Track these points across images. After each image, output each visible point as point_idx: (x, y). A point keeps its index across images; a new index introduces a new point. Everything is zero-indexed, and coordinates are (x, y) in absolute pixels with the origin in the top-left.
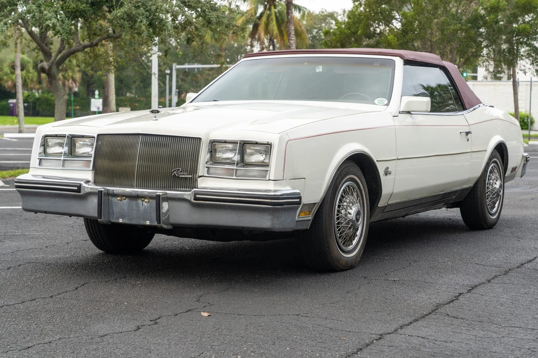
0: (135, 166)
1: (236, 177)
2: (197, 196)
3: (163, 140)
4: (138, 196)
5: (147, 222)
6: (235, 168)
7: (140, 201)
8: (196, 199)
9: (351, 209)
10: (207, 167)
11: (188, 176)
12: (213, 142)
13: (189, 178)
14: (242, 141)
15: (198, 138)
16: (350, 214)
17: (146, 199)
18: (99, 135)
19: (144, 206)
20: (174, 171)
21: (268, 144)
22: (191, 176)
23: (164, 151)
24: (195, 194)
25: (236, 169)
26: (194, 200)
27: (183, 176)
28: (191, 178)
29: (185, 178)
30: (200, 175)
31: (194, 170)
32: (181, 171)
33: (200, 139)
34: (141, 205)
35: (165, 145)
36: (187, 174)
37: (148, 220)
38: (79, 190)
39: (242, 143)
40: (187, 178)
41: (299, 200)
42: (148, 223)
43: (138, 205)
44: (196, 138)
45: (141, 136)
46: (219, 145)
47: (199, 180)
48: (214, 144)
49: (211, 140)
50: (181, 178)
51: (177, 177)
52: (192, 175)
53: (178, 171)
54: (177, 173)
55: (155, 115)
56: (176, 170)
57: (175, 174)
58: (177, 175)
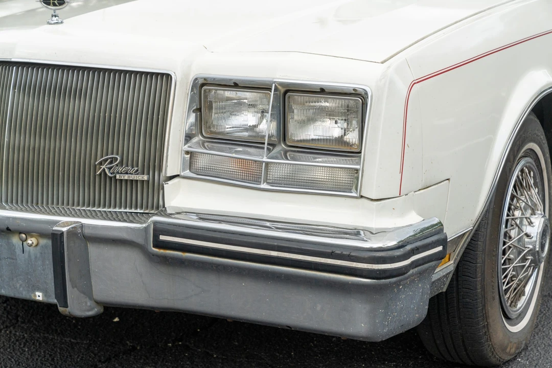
1: (268, 183)
2: (162, 238)
3: (72, 80)
4: (8, 229)
5: (38, 294)
6: (265, 159)
7: (15, 240)
8: (159, 244)
9: (530, 223)
10: (187, 153)
11: (139, 177)
12: (203, 85)
13: (143, 181)
14: (282, 84)
15: (162, 75)
16: (528, 235)
17: (32, 237)
19: (26, 254)
20: (101, 164)
21: (355, 93)
22: (145, 178)
23: (75, 109)
24: (159, 230)
25: (267, 164)
26: (155, 246)
27: (126, 177)
28: (148, 181)
29: (132, 181)
30: (169, 174)
31: (155, 162)
32: (121, 163)
33: (168, 76)
34: (18, 251)
35: (78, 93)
36: (136, 172)
37: (39, 290)
39: (282, 90)
40: (137, 181)
41: (440, 248)
42: (39, 296)
43: (11, 248)
44: (157, 74)
45: (15, 68)
46: (218, 92)
47: (169, 187)
48: (205, 91)
49: (196, 79)
50: (121, 180)
51: (111, 178)
52: (149, 174)
53: (111, 163)
54: (110, 169)
55: (55, 11)
56: (106, 160)
57: (104, 170)
58: (109, 175)
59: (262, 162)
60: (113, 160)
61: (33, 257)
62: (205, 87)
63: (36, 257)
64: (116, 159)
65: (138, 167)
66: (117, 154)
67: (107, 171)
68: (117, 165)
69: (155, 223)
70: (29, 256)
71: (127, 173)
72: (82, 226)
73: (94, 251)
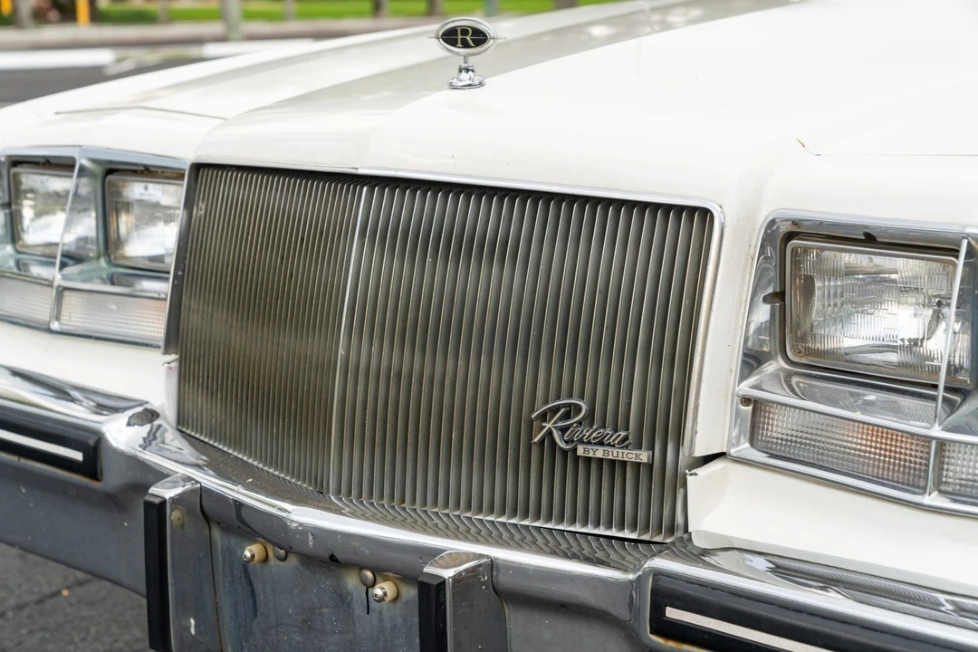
0: (327, 368)
1: (943, 493)
2: (672, 613)
3: (488, 217)
4: (333, 558)
6: (937, 432)
7: (351, 582)
8: (663, 628)
10: (746, 400)
11: (630, 455)
12: (790, 236)
13: (638, 465)
15: (692, 210)
17: (386, 579)
18: (198, 168)
19: (374, 616)
20: (543, 417)
22: (644, 457)
24: (666, 592)
25: (942, 444)
26: (655, 630)
27: (600, 452)
28: (650, 466)
29: (613, 462)
30: (700, 451)
31: (664, 417)
32: (591, 417)
33: (705, 213)
34: (358, 607)
35: (498, 250)
36: (624, 443)
38: (91, 467)
40: (624, 463)
43: (343, 599)
44: (680, 209)
45: (365, 188)
46: (826, 253)
47: (698, 482)
48: (794, 250)
49: (773, 222)
50: (588, 460)
51: (564, 452)
52: (652, 448)
53: (567, 416)
54: (563, 430)
55: (465, 57)
56: (556, 409)
57: (550, 433)
58: (563, 445)
59: (929, 439)
60: (571, 410)
61: (388, 625)
62: (795, 242)
63: (394, 628)
64: (579, 409)
65: (627, 429)
66: (582, 397)
67: (556, 435)
68: (580, 423)
69: (658, 574)
70: (381, 621)
71: (601, 443)
72: (492, 565)
73: (518, 623)
